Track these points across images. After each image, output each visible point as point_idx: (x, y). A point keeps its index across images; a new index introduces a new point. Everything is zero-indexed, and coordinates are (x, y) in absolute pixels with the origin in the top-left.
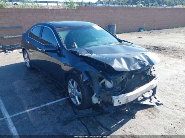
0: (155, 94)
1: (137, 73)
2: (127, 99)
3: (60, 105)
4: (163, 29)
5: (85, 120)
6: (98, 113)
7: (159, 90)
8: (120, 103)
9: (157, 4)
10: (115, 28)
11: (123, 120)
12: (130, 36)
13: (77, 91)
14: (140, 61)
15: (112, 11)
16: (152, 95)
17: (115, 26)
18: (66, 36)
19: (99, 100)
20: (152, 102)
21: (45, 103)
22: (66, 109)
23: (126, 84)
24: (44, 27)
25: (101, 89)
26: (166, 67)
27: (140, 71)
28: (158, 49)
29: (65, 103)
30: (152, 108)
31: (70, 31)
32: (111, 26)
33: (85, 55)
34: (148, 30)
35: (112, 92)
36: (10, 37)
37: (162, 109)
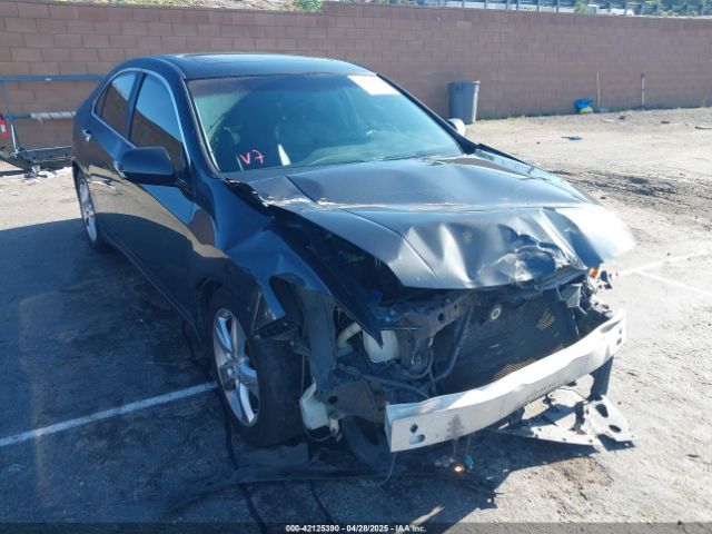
0: (605, 393)
1: (516, 298)
2: (456, 422)
3: (175, 418)
4: (676, 108)
5: (267, 500)
6: (332, 468)
7: (623, 374)
8: (422, 438)
9: (660, 4)
10: (476, 95)
11: (436, 510)
12: (536, 129)
13: (246, 362)
14: (533, 242)
15: (467, 24)
16: (590, 399)
17: (477, 88)
18: (225, 114)
19: (331, 414)
20: (583, 433)
21: (119, 403)
22: (196, 438)
23: (458, 349)
24: (145, 75)
25: (342, 366)
26: (667, 268)
27: (533, 290)
28: (642, 189)
29: (200, 409)
30: (580, 460)
31: (244, 94)
32: (458, 89)
33: (284, 203)
34: (611, 111)
35: (391, 383)
36: (55, 115)
37: (629, 468)
